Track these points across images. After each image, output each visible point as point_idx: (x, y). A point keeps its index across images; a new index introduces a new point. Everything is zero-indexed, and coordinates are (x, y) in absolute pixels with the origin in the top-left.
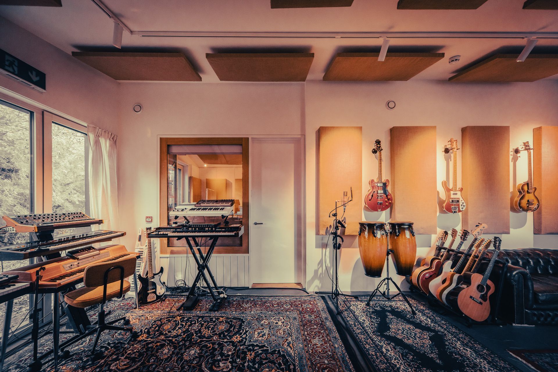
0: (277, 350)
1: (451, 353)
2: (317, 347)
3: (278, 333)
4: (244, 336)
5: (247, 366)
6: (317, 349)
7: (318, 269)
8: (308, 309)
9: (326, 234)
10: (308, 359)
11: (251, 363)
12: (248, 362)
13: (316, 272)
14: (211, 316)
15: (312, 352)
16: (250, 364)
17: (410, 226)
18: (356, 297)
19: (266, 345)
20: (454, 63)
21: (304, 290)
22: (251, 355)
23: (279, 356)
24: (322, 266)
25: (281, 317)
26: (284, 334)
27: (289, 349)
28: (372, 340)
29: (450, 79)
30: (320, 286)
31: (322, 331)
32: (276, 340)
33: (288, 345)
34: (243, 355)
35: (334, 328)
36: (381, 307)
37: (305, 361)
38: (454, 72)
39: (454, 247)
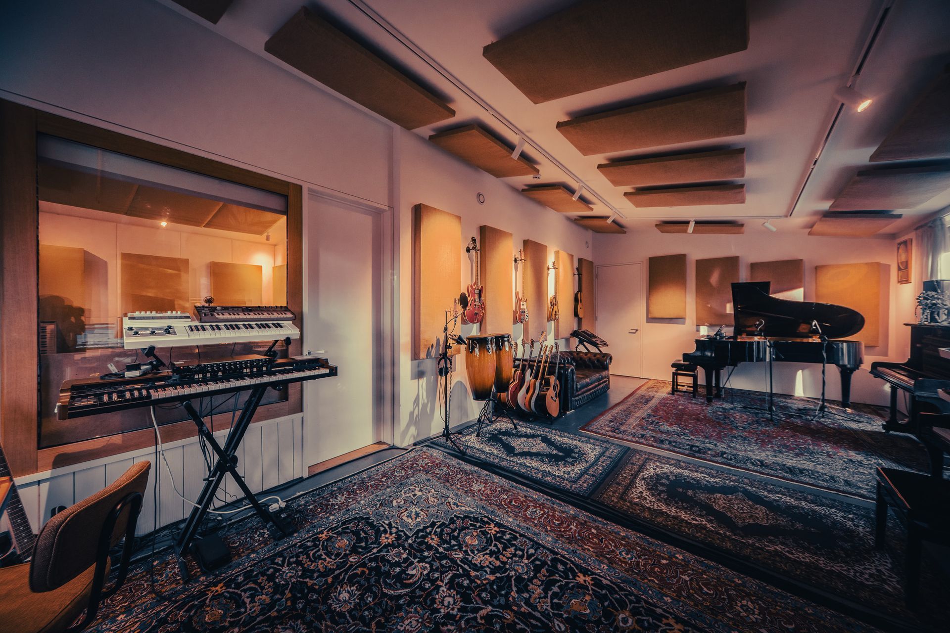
0: (453, 516)
1: (560, 445)
2: (484, 491)
3: (430, 502)
4: (394, 530)
5: (444, 550)
6: (485, 492)
7: (414, 409)
8: (430, 464)
9: (427, 358)
10: (490, 504)
11: (444, 544)
12: (440, 547)
13: (412, 414)
14: (296, 544)
15: (486, 497)
16: (445, 546)
17: (509, 336)
18: (460, 433)
19: (435, 521)
20: (535, 179)
21: (393, 448)
22: (432, 539)
23: (463, 520)
24: (418, 405)
25: (411, 487)
26: (438, 500)
27: (463, 508)
28: (514, 462)
29: (523, 190)
30: (416, 434)
31: (471, 476)
32: (438, 510)
33: (457, 506)
34: (424, 547)
35: (476, 468)
36: (489, 434)
37: (489, 508)
38: (526, 185)
39: (527, 357)
